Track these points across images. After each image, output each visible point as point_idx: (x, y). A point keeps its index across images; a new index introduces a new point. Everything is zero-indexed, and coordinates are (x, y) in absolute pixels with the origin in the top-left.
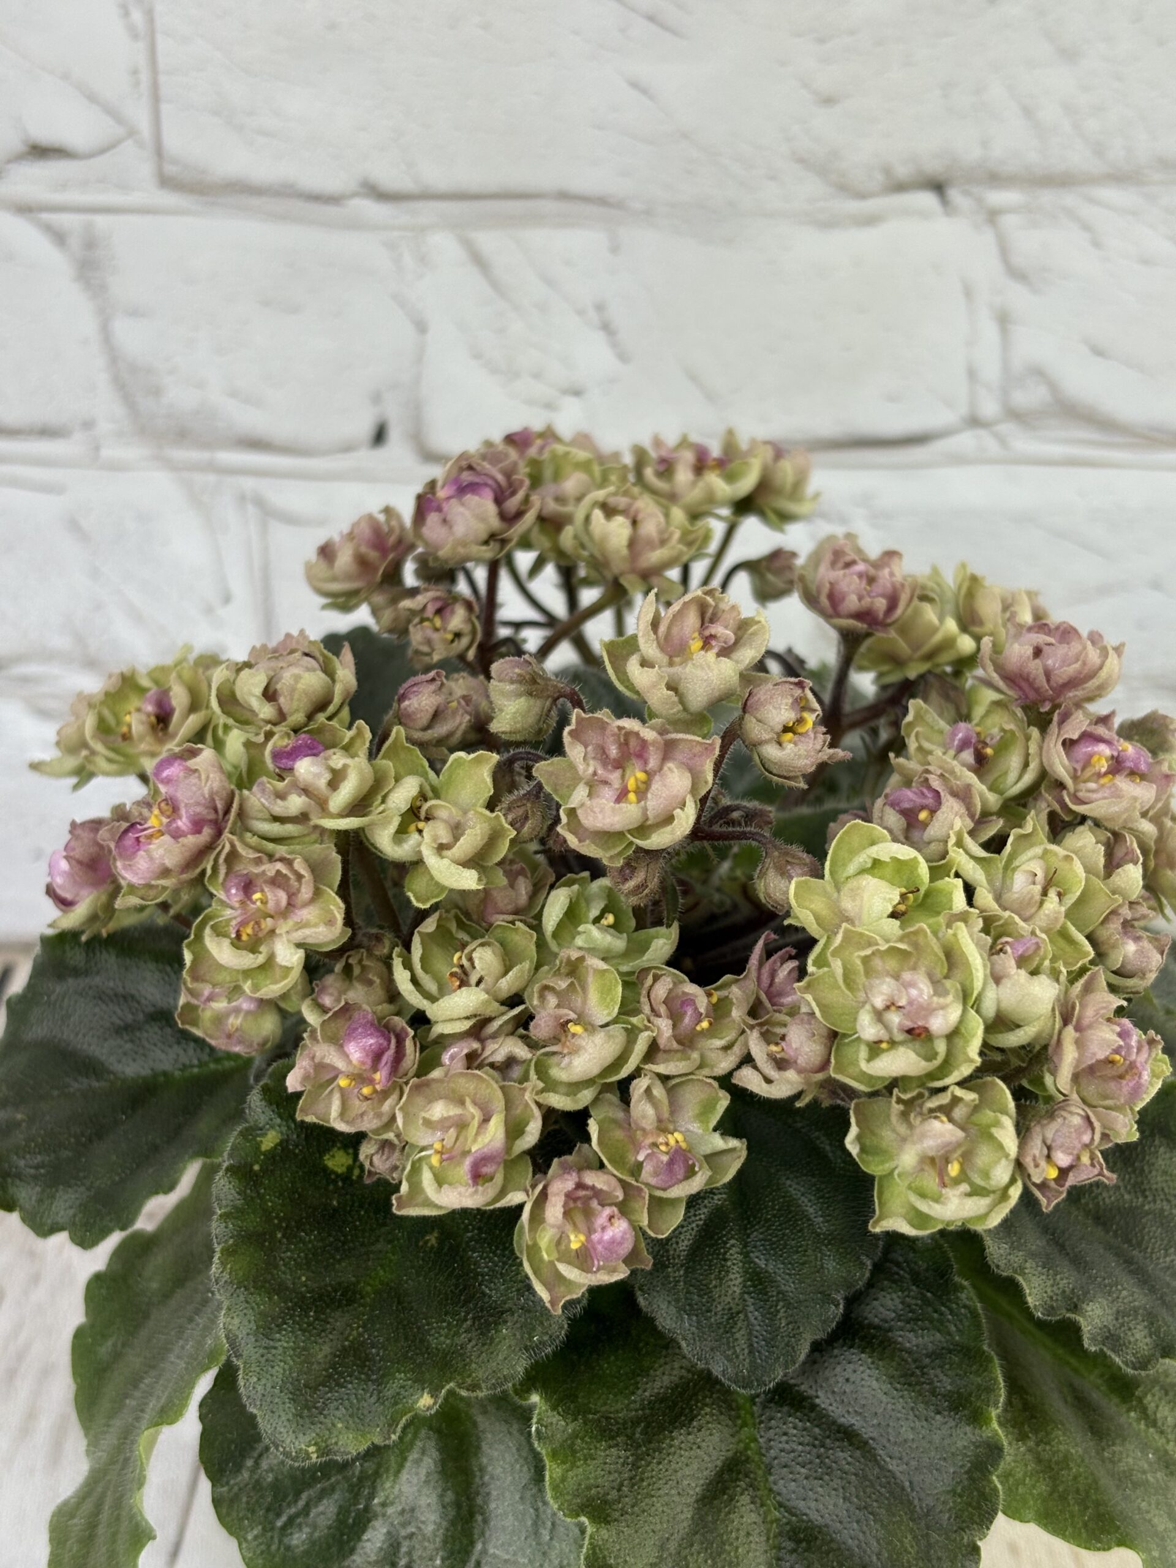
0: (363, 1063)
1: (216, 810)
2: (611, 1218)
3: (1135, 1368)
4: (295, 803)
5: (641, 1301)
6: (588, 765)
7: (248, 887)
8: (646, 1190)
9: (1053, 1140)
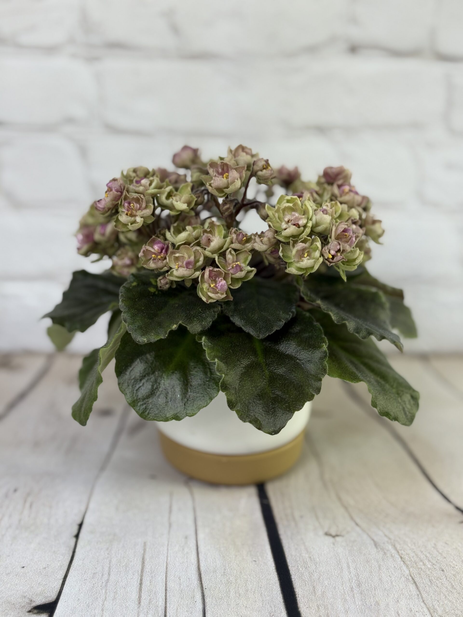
0: (158, 250)
1: (122, 189)
2: (221, 280)
3: (363, 338)
4: (141, 189)
5: (231, 319)
6: (214, 173)
7: (129, 203)
8: (230, 274)
9: (330, 247)
